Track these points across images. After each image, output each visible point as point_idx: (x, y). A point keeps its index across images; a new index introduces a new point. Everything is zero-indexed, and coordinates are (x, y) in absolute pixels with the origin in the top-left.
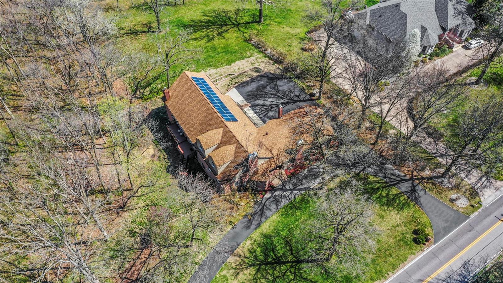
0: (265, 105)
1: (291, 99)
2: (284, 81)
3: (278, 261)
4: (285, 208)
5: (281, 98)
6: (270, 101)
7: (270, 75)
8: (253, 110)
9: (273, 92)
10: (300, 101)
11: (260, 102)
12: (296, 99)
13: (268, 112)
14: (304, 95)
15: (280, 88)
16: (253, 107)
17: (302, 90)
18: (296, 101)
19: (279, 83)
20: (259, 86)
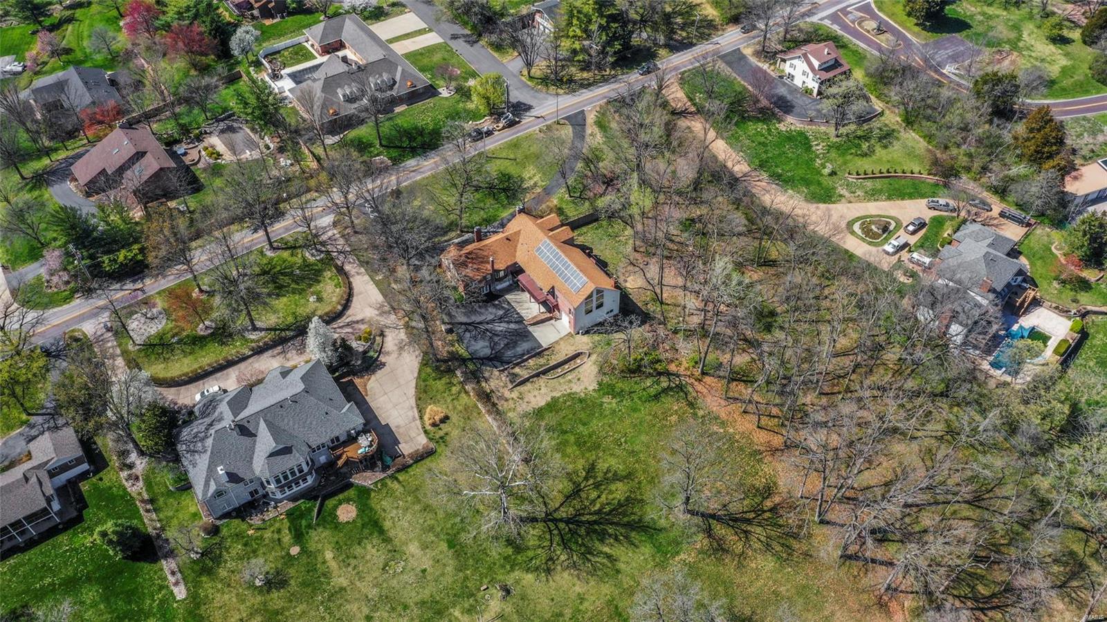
0: (508, 322)
1: (476, 327)
2: (482, 354)
3: (504, 190)
4: (495, 220)
5: (487, 330)
6: (500, 327)
7: (498, 364)
8: (521, 317)
9: (496, 339)
10: (465, 324)
11: (513, 326)
12: (470, 328)
13: (506, 314)
14: (460, 331)
15: (487, 344)
16: (520, 320)
17: (460, 340)
18: (469, 324)
19: (487, 351)
20: (514, 347)
